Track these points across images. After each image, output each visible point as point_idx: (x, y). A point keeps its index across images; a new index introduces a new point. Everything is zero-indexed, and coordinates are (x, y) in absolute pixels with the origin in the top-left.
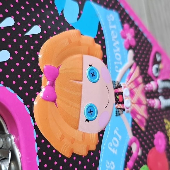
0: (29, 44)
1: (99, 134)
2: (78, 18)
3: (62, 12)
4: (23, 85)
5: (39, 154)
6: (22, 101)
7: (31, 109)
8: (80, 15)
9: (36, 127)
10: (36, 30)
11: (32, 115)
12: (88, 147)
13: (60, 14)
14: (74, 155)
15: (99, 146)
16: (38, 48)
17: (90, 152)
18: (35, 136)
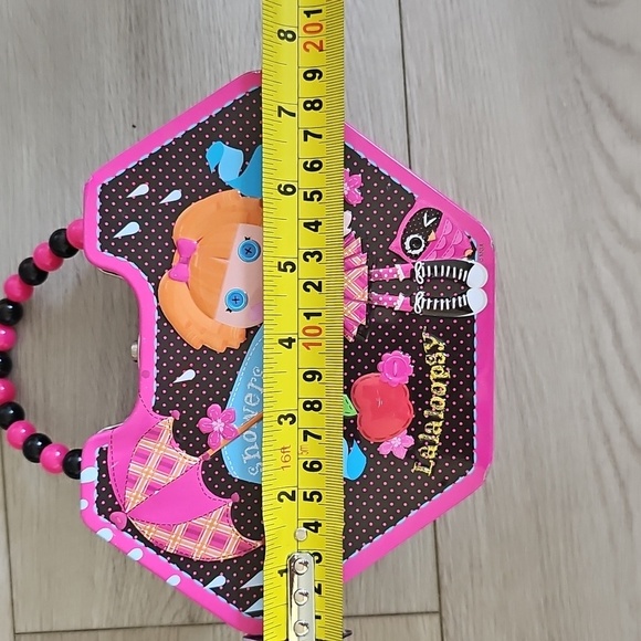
0: (163, 214)
1: (248, 330)
2: (240, 173)
3: (216, 168)
4: (150, 261)
5: (159, 337)
6: (146, 278)
7: (156, 288)
8: (244, 167)
9: (159, 308)
10: (175, 195)
11: (156, 294)
12: (225, 342)
13: (213, 170)
14: (204, 347)
15: (245, 345)
16: (174, 218)
17: (228, 349)
18: (157, 317)
